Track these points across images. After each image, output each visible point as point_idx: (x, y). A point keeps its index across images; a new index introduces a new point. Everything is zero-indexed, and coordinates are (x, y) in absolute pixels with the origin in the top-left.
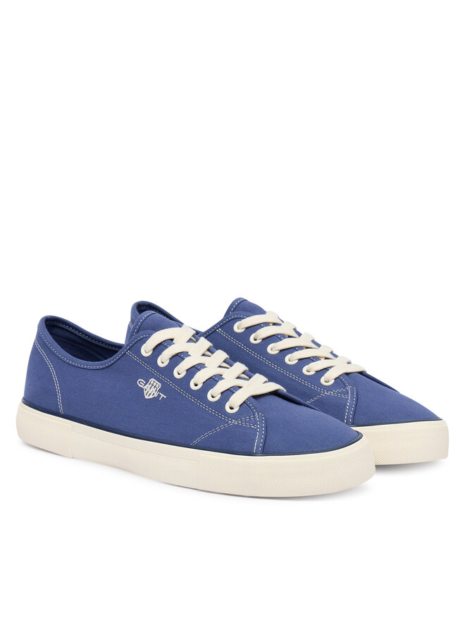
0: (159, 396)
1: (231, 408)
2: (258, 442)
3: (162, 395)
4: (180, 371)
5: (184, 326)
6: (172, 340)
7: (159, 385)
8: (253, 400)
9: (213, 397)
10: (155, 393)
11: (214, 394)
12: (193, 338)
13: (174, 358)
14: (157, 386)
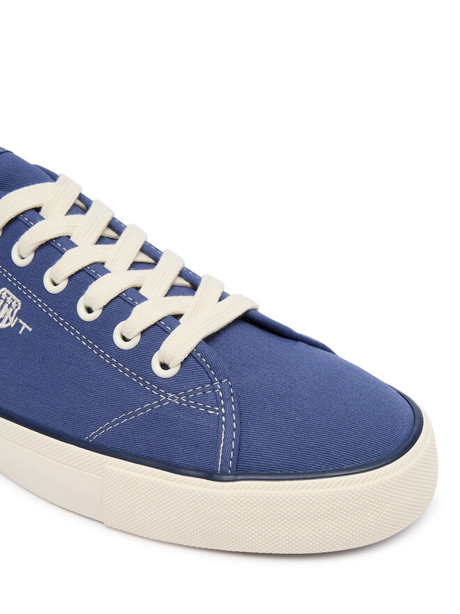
0: (18, 325)
1: (164, 366)
2: (225, 445)
3: (25, 325)
4: (56, 278)
5: (59, 180)
6: (38, 209)
7: (17, 303)
8: (207, 349)
9: (125, 339)
10: (12, 319)
11: (127, 333)
12: (79, 203)
13: (43, 250)
14: (14, 305)
